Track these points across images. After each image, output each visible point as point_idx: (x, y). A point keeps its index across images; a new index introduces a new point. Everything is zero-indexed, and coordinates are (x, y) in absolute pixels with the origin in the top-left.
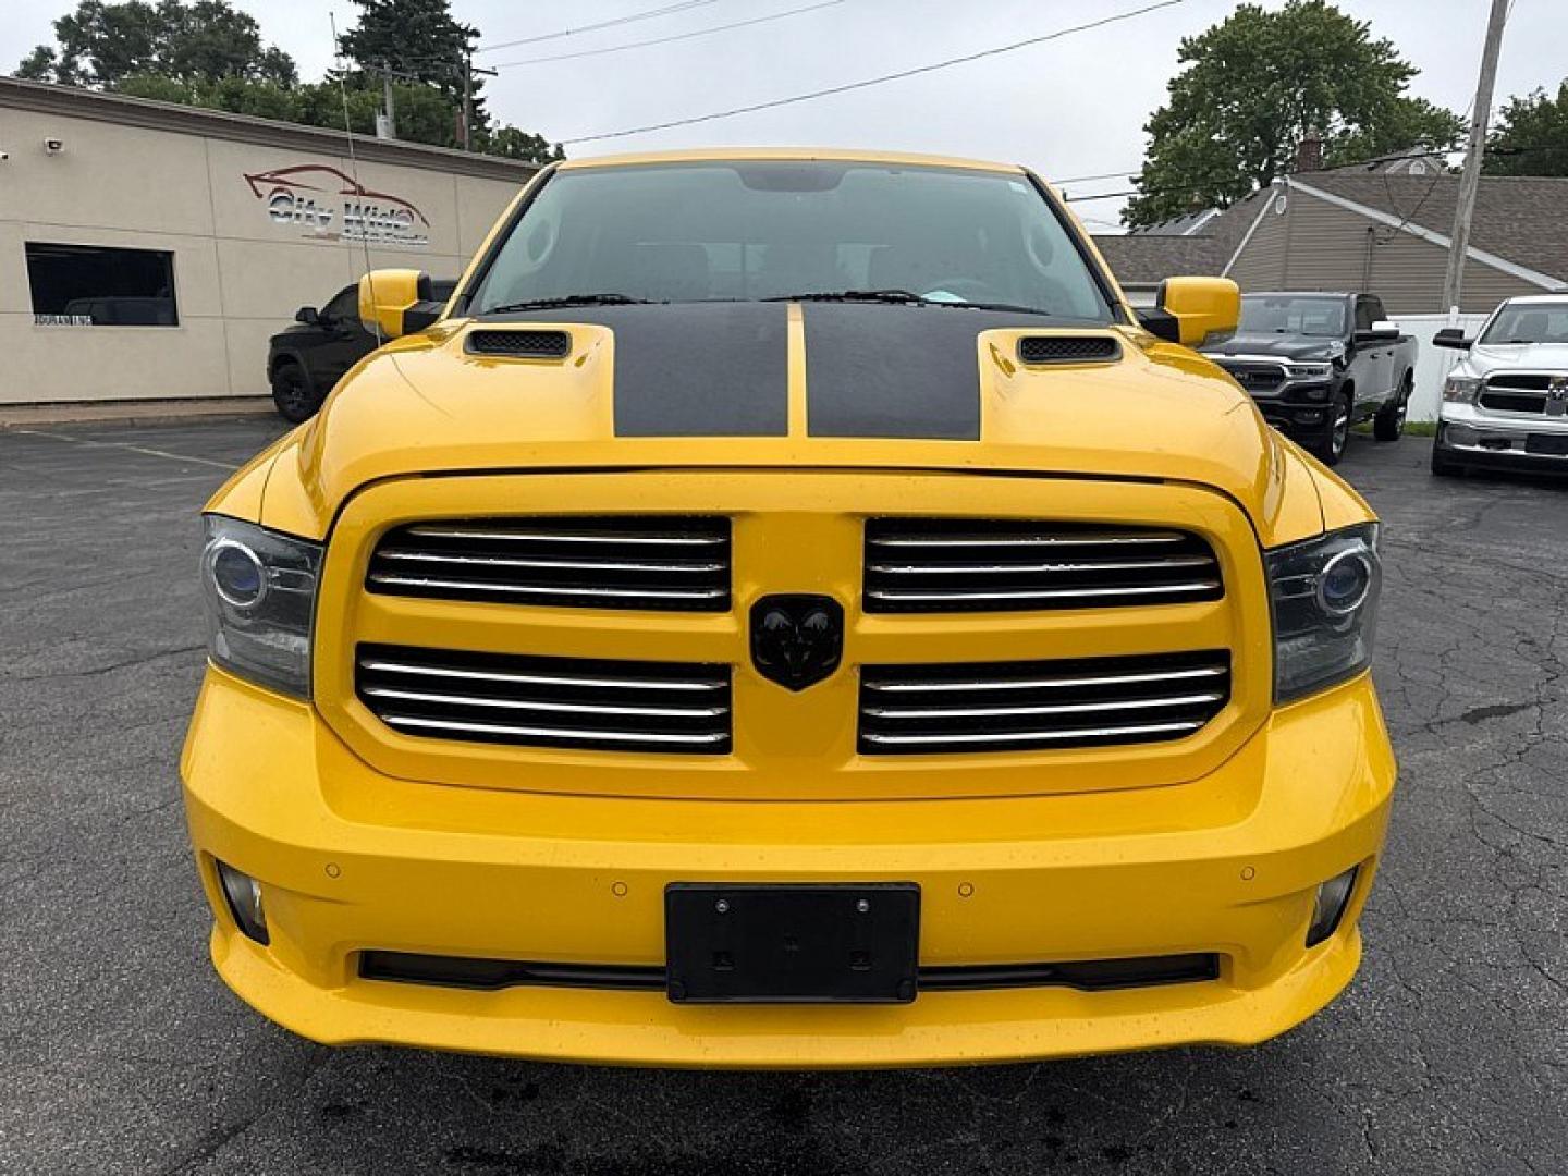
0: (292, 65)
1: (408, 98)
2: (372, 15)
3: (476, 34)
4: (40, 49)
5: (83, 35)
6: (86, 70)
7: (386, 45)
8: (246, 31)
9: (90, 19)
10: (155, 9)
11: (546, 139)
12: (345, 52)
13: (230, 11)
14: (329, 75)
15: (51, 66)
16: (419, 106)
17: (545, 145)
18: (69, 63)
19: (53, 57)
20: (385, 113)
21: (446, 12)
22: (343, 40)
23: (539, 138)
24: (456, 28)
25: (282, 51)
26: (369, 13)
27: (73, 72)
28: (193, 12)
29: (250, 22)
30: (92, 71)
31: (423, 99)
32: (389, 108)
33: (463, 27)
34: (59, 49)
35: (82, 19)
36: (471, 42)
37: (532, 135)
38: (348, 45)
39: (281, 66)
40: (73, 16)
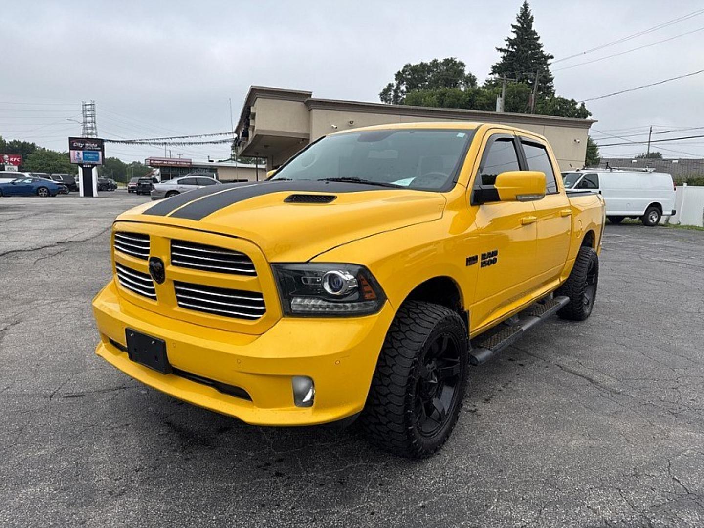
0: (476, 79)
1: (513, 89)
2: (507, 56)
3: (552, 57)
4: (390, 84)
5: (403, 77)
6: (403, 90)
7: (510, 68)
8: (460, 68)
9: (406, 71)
10: (429, 64)
11: (577, 101)
12: (494, 72)
13: (455, 61)
14: (486, 82)
15: (392, 90)
16: (517, 92)
17: (576, 103)
18: (398, 88)
19: (393, 86)
20: (501, 96)
21: (541, 49)
22: (493, 67)
23: (573, 100)
24: (543, 56)
25: (472, 75)
26: (505, 55)
27: (399, 91)
28: (442, 64)
29: (462, 64)
30: (405, 90)
31: (519, 89)
32: (503, 95)
33: (546, 55)
34: (395, 83)
35: (404, 71)
36: (549, 61)
37: (570, 100)
38: (495, 69)
39: (471, 80)
40: (401, 70)
